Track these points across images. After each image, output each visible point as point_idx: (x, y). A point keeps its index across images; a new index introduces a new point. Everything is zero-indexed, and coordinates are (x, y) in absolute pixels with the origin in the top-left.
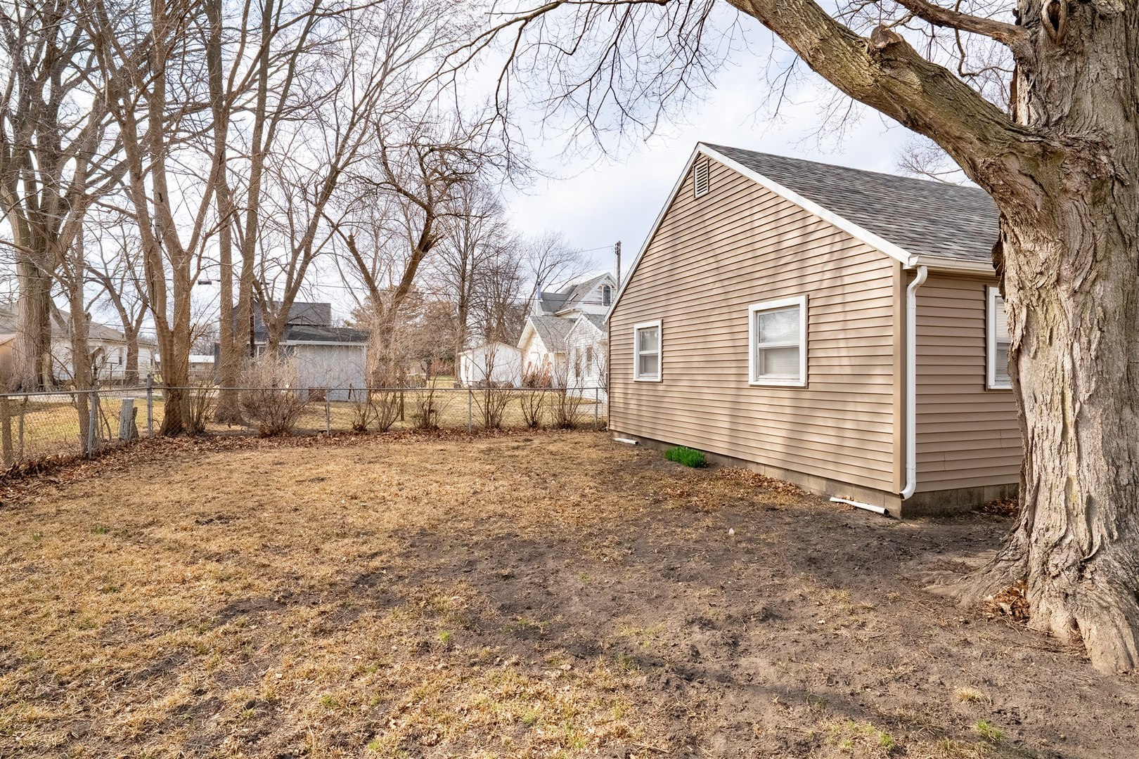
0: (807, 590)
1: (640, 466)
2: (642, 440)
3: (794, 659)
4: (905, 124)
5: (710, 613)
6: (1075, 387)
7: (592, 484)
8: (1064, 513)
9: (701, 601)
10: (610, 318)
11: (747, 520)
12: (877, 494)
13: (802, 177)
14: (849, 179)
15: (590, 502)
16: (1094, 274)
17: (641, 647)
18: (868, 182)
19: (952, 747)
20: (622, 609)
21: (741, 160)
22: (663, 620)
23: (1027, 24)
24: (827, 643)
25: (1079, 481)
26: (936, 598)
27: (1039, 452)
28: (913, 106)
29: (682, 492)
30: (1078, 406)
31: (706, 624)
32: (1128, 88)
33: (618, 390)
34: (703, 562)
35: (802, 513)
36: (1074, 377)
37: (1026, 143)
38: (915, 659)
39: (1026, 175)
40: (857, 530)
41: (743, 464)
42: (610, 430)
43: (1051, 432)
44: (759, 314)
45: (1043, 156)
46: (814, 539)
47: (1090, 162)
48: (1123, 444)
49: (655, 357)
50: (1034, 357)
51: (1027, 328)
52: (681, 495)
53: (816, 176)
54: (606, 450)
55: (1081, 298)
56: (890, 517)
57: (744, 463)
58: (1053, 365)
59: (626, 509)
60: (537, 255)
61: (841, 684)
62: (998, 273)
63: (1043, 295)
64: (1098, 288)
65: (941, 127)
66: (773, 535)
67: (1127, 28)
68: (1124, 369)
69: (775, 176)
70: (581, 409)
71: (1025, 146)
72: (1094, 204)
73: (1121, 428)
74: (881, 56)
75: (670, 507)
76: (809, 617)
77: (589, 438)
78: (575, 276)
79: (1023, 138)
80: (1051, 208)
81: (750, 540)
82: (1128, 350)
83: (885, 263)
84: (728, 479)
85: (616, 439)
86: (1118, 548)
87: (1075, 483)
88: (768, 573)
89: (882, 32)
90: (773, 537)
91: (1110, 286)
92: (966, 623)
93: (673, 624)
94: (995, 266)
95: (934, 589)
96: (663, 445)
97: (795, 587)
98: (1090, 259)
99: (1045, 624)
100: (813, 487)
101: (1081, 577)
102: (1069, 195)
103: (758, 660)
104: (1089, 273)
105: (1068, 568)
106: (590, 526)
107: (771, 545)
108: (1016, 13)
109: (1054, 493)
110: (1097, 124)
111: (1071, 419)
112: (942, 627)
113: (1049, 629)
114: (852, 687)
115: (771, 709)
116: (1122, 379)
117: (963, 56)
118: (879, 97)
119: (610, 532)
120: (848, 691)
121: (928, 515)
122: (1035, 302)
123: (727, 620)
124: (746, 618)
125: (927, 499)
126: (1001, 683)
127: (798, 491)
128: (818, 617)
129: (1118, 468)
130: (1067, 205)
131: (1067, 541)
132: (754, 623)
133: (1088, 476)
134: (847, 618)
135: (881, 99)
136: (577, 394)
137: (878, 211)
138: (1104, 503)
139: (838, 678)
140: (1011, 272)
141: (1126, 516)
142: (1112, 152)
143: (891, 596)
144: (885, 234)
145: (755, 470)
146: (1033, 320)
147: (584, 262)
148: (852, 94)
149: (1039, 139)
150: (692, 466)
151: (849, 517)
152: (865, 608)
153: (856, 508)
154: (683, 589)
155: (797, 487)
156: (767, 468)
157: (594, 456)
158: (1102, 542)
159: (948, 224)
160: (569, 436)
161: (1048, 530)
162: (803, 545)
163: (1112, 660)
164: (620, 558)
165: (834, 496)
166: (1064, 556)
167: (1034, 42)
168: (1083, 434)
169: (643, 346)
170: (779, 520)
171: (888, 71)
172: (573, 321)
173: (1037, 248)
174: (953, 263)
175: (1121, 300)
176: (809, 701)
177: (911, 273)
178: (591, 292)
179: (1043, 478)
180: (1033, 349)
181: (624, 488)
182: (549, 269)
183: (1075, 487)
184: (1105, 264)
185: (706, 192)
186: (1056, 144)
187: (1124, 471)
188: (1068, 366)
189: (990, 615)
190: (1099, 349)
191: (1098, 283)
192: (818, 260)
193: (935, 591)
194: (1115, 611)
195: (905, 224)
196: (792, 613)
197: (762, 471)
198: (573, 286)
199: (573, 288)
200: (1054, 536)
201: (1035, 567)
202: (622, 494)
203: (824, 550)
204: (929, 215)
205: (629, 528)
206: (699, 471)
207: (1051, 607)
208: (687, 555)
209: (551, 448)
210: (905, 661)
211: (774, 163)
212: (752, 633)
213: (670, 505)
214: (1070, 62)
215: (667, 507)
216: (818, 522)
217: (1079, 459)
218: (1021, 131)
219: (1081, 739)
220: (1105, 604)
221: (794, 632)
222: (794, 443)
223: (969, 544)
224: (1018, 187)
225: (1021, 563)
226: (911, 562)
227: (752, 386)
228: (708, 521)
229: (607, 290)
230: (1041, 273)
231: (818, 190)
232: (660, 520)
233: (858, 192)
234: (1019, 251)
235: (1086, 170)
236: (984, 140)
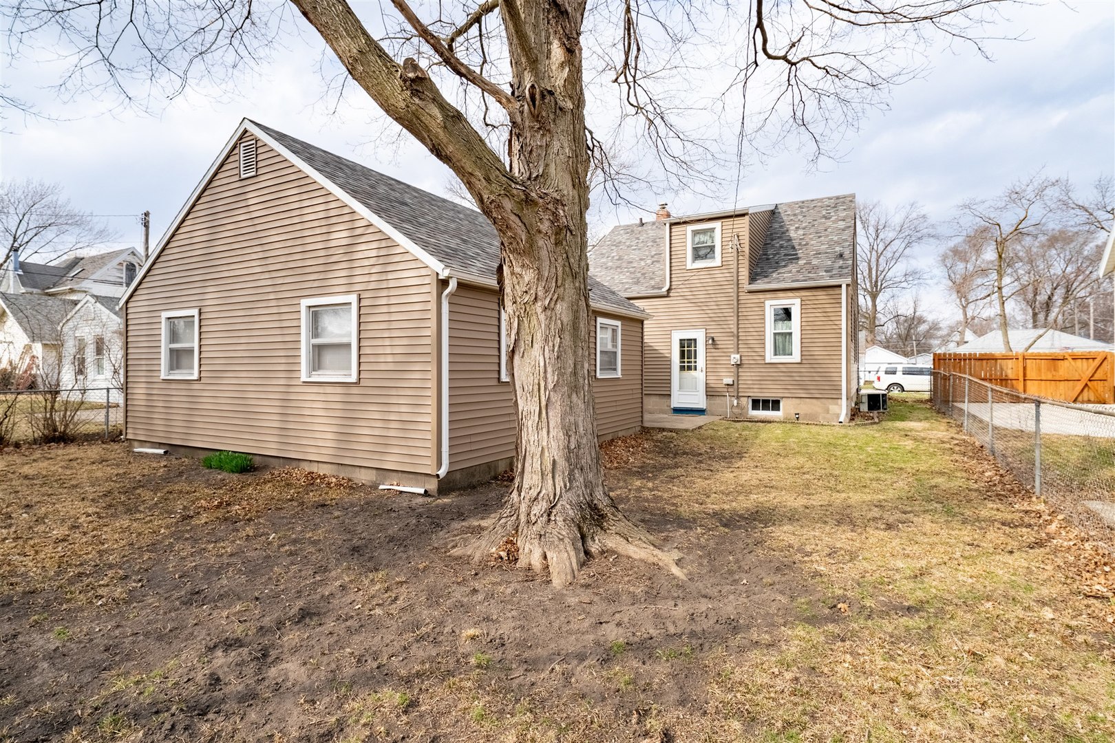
0: (347, 579)
1: (167, 480)
2: (171, 449)
3: (326, 652)
4: (432, 151)
5: (238, 630)
6: (546, 378)
7: (90, 510)
8: (540, 474)
9: (230, 620)
10: (127, 302)
11: (294, 521)
12: (419, 477)
13: (355, 180)
14: (400, 191)
15: (85, 534)
16: (556, 296)
17: (142, 697)
18: (415, 197)
19: (454, 684)
20: (117, 658)
21: (293, 149)
22: (176, 656)
23: (518, 97)
24: (362, 626)
25: (548, 448)
26: (456, 559)
27: (525, 430)
28: (437, 138)
29: (221, 503)
30: (547, 393)
31: (230, 644)
32: (575, 165)
33: (139, 391)
34: (237, 576)
35: (352, 505)
36: (545, 372)
37: (517, 190)
38: (435, 617)
39: (515, 214)
40: (401, 512)
41: (294, 464)
42: (127, 439)
43: (532, 414)
44: (312, 309)
45: (526, 202)
46: (359, 528)
47: (554, 213)
48: (572, 419)
49: (191, 351)
50: (523, 357)
51: (518, 333)
52: (218, 507)
53: (370, 182)
54: (118, 465)
55: (549, 313)
56: (429, 496)
57: (297, 462)
58: (533, 363)
59: (140, 534)
60: (12, 210)
61: (369, 661)
62: (500, 288)
63: (528, 309)
64: (558, 306)
65: (458, 161)
66: (320, 531)
67: (574, 122)
68: (572, 366)
69: (328, 173)
70: (82, 415)
71: (515, 192)
72: (556, 244)
73: (571, 408)
74: (411, 85)
75: (203, 522)
76: (347, 605)
77: (94, 451)
78: (78, 246)
79: (513, 186)
80: (531, 242)
81: (295, 542)
82: (575, 352)
83: (423, 272)
84: (278, 481)
85: (135, 450)
86: (569, 494)
87: (546, 450)
88: (311, 572)
89: (411, 64)
90: (320, 534)
91: (565, 305)
92: (476, 574)
93: (190, 655)
94: (498, 283)
95: (456, 552)
96: (200, 452)
97: (336, 579)
98: (554, 284)
99: (527, 561)
100: (363, 477)
101: (549, 520)
102: (542, 235)
103: (288, 665)
104: (553, 295)
105: (542, 516)
106: (81, 564)
107: (315, 543)
108: (512, 86)
109: (535, 460)
110: (558, 187)
111: (544, 403)
112: (458, 583)
113: (530, 565)
114: (379, 661)
115: (296, 711)
116: (571, 372)
117: (487, 109)
118: (410, 121)
119: (111, 567)
120: (375, 665)
121: (459, 489)
122: (524, 315)
123: (257, 632)
124: (280, 624)
125: (458, 476)
126: (495, 617)
127: (350, 484)
128: (355, 603)
129: (569, 436)
130: (541, 243)
131: (541, 495)
132: (288, 628)
133: (554, 444)
134: (382, 596)
135: (412, 123)
136: (76, 397)
137: (422, 225)
138: (562, 463)
139: (367, 657)
140: (508, 290)
141: (573, 471)
142: (566, 208)
143: (421, 566)
144: (425, 245)
145: (307, 468)
146: (522, 327)
147: (96, 231)
148: (387, 111)
149: (524, 188)
150: (237, 472)
151: (394, 502)
152: (398, 583)
153: (401, 492)
154: (208, 612)
155: (350, 480)
156: (320, 465)
157: (99, 474)
158: (561, 493)
159: (475, 245)
160: (60, 452)
161: (531, 489)
162: (349, 536)
163: (563, 576)
164: (124, 595)
165: (383, 484)
166: (539, 507)
167: (522, 112)
168: (550, 414)
169: (174, 336)
170: (329, 516)
171: (417, 101)
172: (75, 303)
173: (524, 273)
174: (476, 278)
175: (571, 318)
176: (336, 689)
177: (444, 283)
178: (105, 268)
179: (528, 449)
180: (522, 350)
181: (141, 508)
182: (34, 231)
183: (546, 454)
184: (562, 289)
185: (253, 174)
186: (533, 194)
187: (572, 439)
188: (542, 364)
189: (492, 563)
190: (559, 351)
191: (558, 303)
192: (366, 262)
193: (456, 554)
194: (566, 540)
195: (444, 240)
196: (331, 606)
197: (314, 468)
198: (76, 258)
199: (76, 262)
200: (534, 493)
201: (523, 518)
202: (138, 516)
203: (368, 537)
204: (462, 235)
205: (141, 556)
206: (243, 477)
207: (531, 547)
208: (218, 573)
209: (26, 470)
210: (427, 622)
211: (329, 160)
212: (285, 639)
213: (204, 518)
214: (543, 135)
215: (198, 522)
216: (366, 511)
217: (548, 432)
218: (512, 179)
219: (541, 642)
220: (561, 537)
221: (330, 624)
222: (345, 437)
223: (485, 509)
224: (511, 222)
225: (514, 518)
226: (441, 533)
227: (304, 382)
228: (250, 530)
229: (131, 269)
230: (526, 292)
231: (370, 196)
232: (187, 539)
233: (406, 204)
234: (513, 273)
235: (551, 219)
236: (488, 180)
